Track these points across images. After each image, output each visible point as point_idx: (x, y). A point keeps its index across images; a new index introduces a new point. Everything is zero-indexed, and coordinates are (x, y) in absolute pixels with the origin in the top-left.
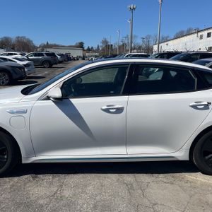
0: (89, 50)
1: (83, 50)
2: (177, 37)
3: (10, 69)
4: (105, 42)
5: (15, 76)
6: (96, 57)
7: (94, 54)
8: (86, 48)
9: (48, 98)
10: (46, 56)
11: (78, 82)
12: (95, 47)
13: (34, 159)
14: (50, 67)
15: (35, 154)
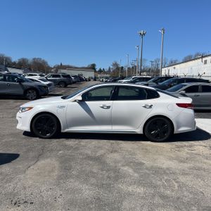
0: (100, 71)
1: (95, 71)
2: (186, 61)
3: (37, 87)
4: (115, 64)
5: (41, 93)
6: (107, 78)
7: (105, 75)
8: (97, 70)
9: (75, 101)
10: (62, 78)
11: (89, 95)
12: (106, 69)
13: (67, 130)
14: (66, 86)
15: (67, 127)
